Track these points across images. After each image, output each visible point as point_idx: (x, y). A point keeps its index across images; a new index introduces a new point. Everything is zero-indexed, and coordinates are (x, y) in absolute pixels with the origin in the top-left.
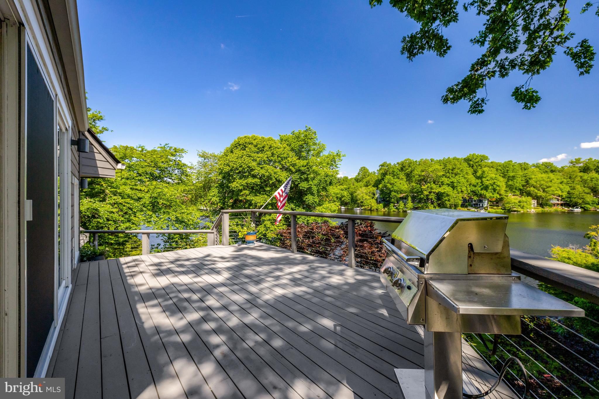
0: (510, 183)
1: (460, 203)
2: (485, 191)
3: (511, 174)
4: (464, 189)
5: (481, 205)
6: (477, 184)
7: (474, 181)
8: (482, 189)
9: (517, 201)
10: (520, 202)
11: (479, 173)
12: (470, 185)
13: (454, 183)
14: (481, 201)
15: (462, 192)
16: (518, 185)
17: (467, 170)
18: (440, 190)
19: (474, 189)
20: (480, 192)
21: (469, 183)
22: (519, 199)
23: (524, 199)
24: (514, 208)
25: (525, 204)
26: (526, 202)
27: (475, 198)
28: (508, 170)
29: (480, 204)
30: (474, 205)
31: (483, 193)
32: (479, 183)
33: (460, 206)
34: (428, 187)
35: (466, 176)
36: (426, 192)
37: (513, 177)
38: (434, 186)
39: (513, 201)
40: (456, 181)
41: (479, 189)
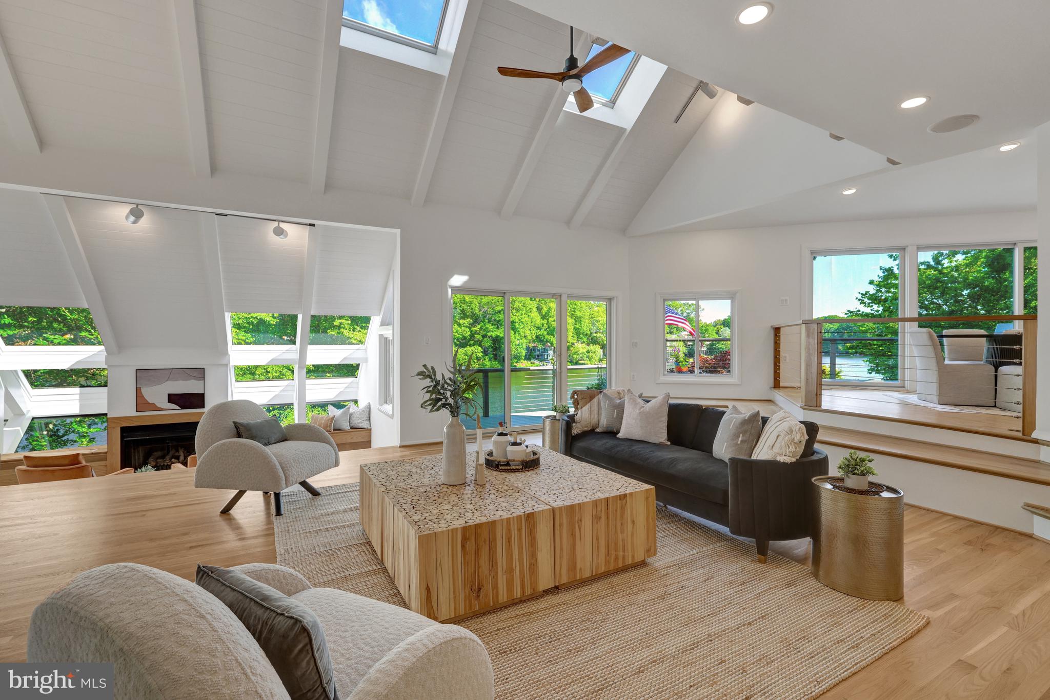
0: (577, 326)
1: (524, 353)
2: (552, 337)
3: (578, 314)
4: (528, 332)
5: (546, 357)
6: (543, 325)
7: (538, 320)
8: (548, 334)
9: (585, 351)
10: (588, 352)
11: (545, 310)
12: (535, 326)
13: (516, 323)
14: (545, 350)
15: (525, 337)
16: (585, 329)
17: (530, 304)
18: (498, 334)
19: (539, 332)
20: (546, 337)
21: (533, 324)
22: (587, 348)
23: (592, 348)
24: (581, 360)
25: (594, 355)
26: (595, 353)
27: (540, 347)
28: (575, 309)
29: (544, 355)
30: (538, 356)
31: (549, 339)
32: (545, 325)
33: (523, 357)
34: (481, 329)
35: (529, 314)
36: (478, 336)
37: (580, 317)
38: (490, 326)
39: (581, 351)
40: (517, 320)
41: (545, 333)
